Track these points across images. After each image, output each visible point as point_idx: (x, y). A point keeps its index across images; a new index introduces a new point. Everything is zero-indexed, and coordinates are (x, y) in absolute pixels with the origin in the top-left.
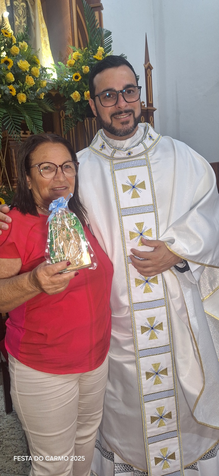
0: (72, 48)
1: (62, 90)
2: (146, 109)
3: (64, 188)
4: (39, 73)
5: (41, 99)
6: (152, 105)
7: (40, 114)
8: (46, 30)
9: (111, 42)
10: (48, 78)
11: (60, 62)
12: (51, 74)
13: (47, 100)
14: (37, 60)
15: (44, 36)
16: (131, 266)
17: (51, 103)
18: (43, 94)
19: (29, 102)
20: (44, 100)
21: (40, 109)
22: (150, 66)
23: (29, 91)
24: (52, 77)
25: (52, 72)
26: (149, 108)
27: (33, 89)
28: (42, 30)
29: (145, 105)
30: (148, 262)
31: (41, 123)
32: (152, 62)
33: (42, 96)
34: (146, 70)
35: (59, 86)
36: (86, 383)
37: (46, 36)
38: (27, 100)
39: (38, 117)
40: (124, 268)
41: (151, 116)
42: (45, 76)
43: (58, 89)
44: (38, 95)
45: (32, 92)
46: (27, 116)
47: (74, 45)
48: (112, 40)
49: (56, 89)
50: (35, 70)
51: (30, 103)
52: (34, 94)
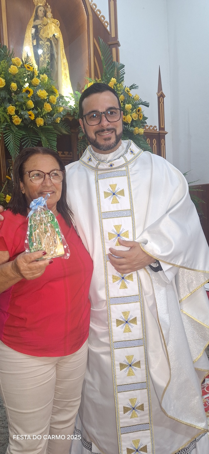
0: (89, 79)
1: (77, 115)
2: (158, 132)
3: (51, 192)
4: (56, 101)
5: (57, 123)
6: (163, 129)
7: (55, 136)
8: (67, 64)
9: (124, 73)
10: (65, 105)
11: (77, 92)
12: (68, 101)
13: (62, 124)
14: (56, 90)
15: (65, 69)
16: (109, 264)
17: (67, 126)
18: (59, 119)
19: (46, 125)
20: (60, 124)
21: (55, 131)
22: (163, 95)
23: (46, 116)
24: (69, 105)
25: (69, 100)
26: (161, 132)
27: (51, 114)
28: (63, 66)
29: (157, 129)
30: (123, 260)
31: (55, 144)
32: (164, 91)
33: (58, 120)
34: (159, 98)
35: (74, 112)
36: (64, 369)
37: (67, 69)
38: (45, 123)
39: (53, 138)
40: (103, 265)
41: (163, 139)
42: (63, 104)
43: (74, 115)
44: (54, 120)
45: (49, 117)
46: (44, 138)
47: (90, 77)
48: (125, 72)
49: (72, 114)
50: (53, 98)
51: (47, 127)
52: (51, 118)
